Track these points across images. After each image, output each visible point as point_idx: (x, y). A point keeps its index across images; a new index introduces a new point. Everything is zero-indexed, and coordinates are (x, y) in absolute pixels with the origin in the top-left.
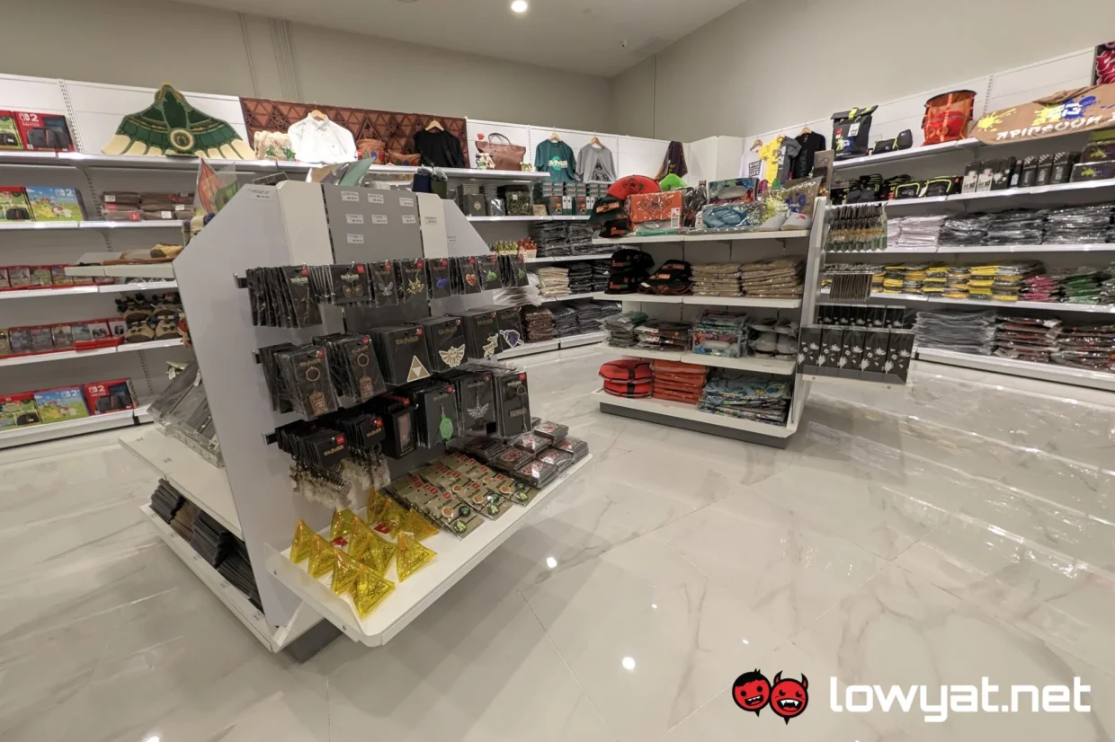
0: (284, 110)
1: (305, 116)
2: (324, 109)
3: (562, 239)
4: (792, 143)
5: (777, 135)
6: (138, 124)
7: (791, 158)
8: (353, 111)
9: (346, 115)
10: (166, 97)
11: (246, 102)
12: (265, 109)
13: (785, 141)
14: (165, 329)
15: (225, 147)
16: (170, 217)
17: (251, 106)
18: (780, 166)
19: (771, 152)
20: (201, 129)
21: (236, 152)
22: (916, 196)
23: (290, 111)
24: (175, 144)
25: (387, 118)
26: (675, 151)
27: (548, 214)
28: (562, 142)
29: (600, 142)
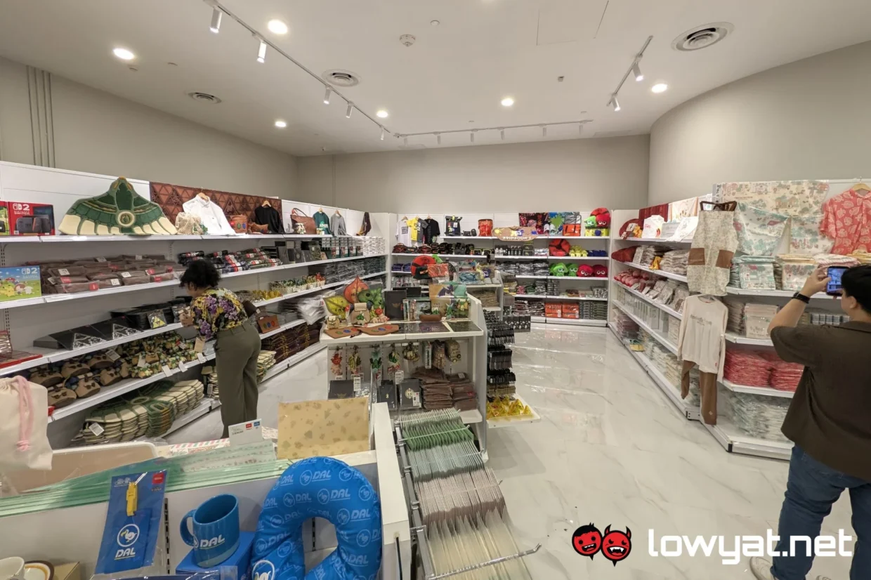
0: (180, 192)
1: (194, 196)
2: (206, 192)
3: (333, 272)
4: (424, 222)
5: (415, 216)
6: (90, 207)
7: (424, 229)
8: (222, 193)
9: (218, 196)
10: (120, 187)
11: (155, 186)
12: (167, 191)
13: (420, 220)
14: (88, 387)
15: (155, 224)
16: (118, 283)
17: (157, 188)
18: (418, 231)
19: (413, 224)
20: (141, 210)
21: (162, 227)
22: (480, 255)
23: (183, 192)
24: (120, 222)
25: (241, 198)
26: (367, 217)
27: (328, 258)
28: (323, 214)
29: (338, 213)
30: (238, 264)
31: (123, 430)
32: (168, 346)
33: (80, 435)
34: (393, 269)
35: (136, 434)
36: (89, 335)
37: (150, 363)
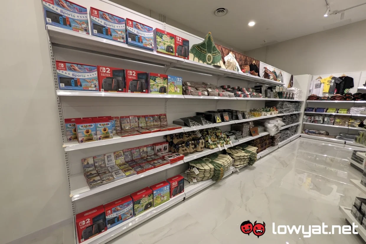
0: (223, 50)
1: (228, 53)
2: (233, 52)
4: (337, 79)
5: (330, 76)
6: (197, 49)
7: (337, 84)
9: (237, 55)
10: (208, 38)
12: (219, 49)
13: (334, 78)
14: (193, 148)
16: (207, 94)
18: (331, 86)
19: (327, 81)
20: (215, 54)
23: (225, 50)
24: (207, 60)
25: (245, 58)
26: (292, 79)
27: (280, 98)
28: (275, 72)
29: (281, 73)
30: (248, 93)
31: (205, 174)
32: (218, 135)
33: (189, 172)
34: (305, 110)
35: (208, 177)
36: (195, 121)
37: (213, 142)
